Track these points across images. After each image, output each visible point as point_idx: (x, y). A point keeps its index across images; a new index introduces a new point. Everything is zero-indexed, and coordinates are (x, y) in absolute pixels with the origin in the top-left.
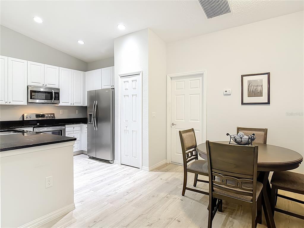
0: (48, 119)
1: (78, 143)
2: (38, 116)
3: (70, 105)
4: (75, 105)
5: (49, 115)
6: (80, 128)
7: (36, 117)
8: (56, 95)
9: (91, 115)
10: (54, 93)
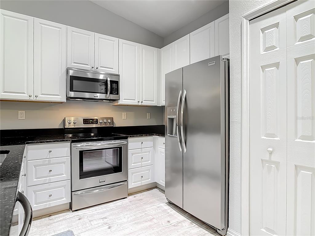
0: (104, 126)
1: (149, 170)
2: (86, 121)
3: (137, 104)
4: (145, 103)
5: (105, 121)
6: (152, 142)
7: (84, 124)
8: (114, 85)
9: (172, 120)
10: (109, 83)
